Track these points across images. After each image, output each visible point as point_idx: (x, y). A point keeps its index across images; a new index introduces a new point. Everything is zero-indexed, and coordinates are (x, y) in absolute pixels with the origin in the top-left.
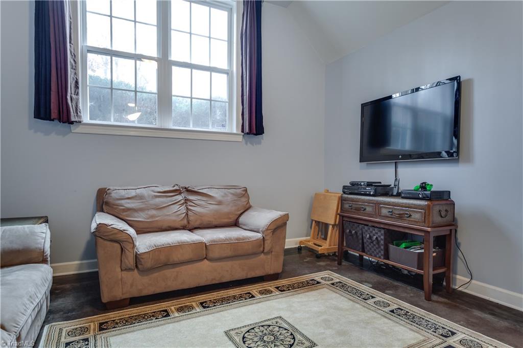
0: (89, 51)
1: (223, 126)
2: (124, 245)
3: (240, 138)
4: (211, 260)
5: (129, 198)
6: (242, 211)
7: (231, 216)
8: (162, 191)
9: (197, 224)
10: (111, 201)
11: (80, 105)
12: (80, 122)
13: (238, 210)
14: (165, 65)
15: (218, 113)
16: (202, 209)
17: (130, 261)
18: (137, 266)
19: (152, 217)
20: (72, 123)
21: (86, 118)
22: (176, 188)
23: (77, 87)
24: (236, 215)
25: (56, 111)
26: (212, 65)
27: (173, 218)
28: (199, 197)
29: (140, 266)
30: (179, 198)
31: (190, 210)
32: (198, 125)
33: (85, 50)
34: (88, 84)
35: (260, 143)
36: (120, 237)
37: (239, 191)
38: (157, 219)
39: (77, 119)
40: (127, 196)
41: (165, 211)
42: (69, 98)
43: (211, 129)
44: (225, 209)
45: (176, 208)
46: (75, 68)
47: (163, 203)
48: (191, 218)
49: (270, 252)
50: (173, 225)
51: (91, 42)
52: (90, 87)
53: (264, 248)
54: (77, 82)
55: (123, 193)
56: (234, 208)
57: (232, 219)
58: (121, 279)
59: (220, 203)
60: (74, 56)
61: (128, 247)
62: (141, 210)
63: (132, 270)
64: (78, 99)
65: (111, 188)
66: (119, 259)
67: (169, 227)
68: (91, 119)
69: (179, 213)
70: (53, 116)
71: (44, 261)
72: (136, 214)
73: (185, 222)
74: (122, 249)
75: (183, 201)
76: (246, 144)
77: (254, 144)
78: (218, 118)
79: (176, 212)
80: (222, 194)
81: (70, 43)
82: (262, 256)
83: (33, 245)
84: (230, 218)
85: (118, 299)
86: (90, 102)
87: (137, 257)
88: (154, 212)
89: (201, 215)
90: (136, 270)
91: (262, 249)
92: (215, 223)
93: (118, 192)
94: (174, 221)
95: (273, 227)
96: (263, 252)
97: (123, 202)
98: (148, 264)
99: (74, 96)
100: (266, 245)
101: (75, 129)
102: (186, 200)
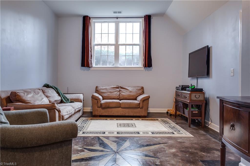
0: (95, 45)
1: (137, 64)
2: (98, 100)
3: (143, 69)
4: (122, 108)
5: (103, 89)
6: (139, 95)
7: (134, 96)
8: (112, 87)
9: (122, 98)
10: (98, 90)
11: (92, 62)
12: (92, 67)
13: (137, 95)
14: (117, 46)
15: (135, 60)
16: (125, 93)
17: (99, 105)
18: (101, 107)
19: (109, 95)
20: (90, 67)
21: (94, 65)
22: (117, 86)
23: (91, 57)
24: (136, 96)
25: (86, 65)
26: (134, 43)
27: (115, 96)
28: (124, 90)
29: (102, 107)
30: (118, 89)
31: (121, 94)
32: (128, 65)
33: (94, 45)
34: (95, 55)
35: (151, 70)
36: (97, 98)
37: (139, 88)
38: (110, 96)
39: (91, 66)
40: (102, 88)
41: (112, 93)
42: (89, 60)
43: (133, 66)
44: (132, 94)
45: (116, 93)
46: (91, 51)
47: (113, 91)
48: (121, 96)
49: (142, 108)
50: (115, 98)
51: (96, 42)
52: (95, 56)
53: (140, 106)
54: (92, 55)
55: (101, 87)
56: (135, 94)
57: (135, 97)
58: (97, 110)
59: (131, 92)
60: (91, 48)
61: (99, 101)
62: (106, 93)
63: (100, 108)
64: (92, 60)
65: (99, 86)
66: (97, 104)
67: (113, 98)
68: (95, 65)
69: (117, 94)
70: (85, 66)
71: (81, 102)
72: (104, 94)
73: (119, 97)
74: (98, 102)
75: (119, 91)
76: (146, 70)
77: (149, 71)
78: (135, 62)
79: (116, 94)
80: (132, 89)
81: (90, 44)
82: (139, 109)
83: (79, 98)
84: (134, 97)
85: (96, 115)
86: (95, 60)
87: (101, 104)
88: (109, 94)
89: (124, 95)
90: (101, 108)
91: (139, 106)
92: (128, 98)
93: (100, 87)
94: (115, 97)
95: (143, 100)
96: (139, 108)
97: (101, 90)
98: (103, 106)
99: (91, 60)
100: (140, 105)
101: (91, 69)
102: (120, 91)
